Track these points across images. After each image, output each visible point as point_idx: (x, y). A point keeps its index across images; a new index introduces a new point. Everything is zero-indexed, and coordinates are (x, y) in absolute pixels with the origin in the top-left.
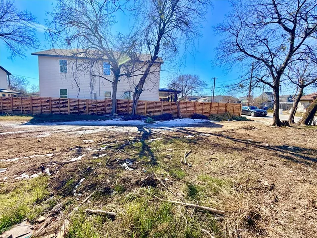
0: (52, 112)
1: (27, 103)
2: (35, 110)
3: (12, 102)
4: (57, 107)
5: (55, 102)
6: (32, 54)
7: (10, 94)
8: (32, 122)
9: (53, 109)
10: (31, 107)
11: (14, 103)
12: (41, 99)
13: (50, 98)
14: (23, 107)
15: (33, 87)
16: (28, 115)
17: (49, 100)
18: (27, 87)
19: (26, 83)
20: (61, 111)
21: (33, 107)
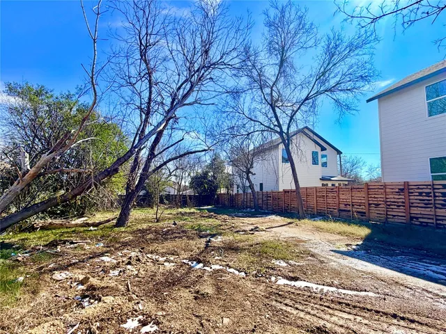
0: (412, 218)
1: (359, 197)
2: (374, 213)
3: (339, 197)
4: (427, 205)
5: (420, 194)
6: (368, 101)
7: (341, 182)
8: (368, 250)
9: (414, 211)
10: (367, 205)
11: (341, 197)
12: (385, 186)
13: (407, 184)
14: (353, 205)
15: (371, 170)
16: (361, 223)
17: (405, 189)
18: (363, 171)
19: (361, 164)
20: (437, 217)
21: (370, 204)
